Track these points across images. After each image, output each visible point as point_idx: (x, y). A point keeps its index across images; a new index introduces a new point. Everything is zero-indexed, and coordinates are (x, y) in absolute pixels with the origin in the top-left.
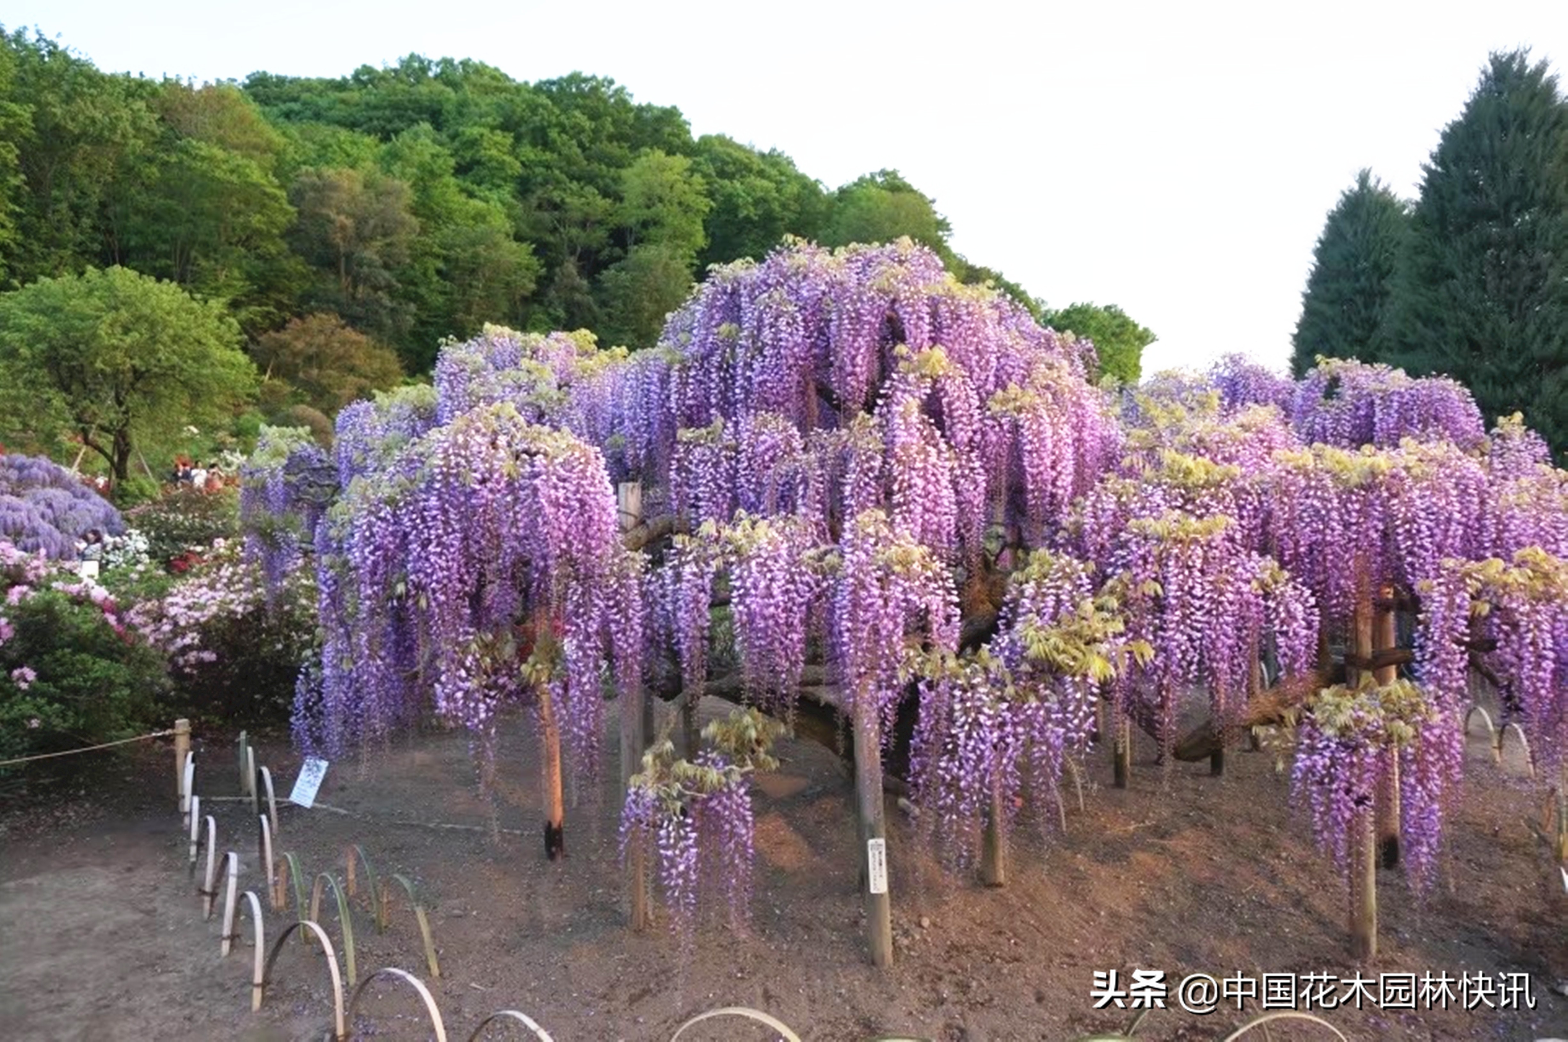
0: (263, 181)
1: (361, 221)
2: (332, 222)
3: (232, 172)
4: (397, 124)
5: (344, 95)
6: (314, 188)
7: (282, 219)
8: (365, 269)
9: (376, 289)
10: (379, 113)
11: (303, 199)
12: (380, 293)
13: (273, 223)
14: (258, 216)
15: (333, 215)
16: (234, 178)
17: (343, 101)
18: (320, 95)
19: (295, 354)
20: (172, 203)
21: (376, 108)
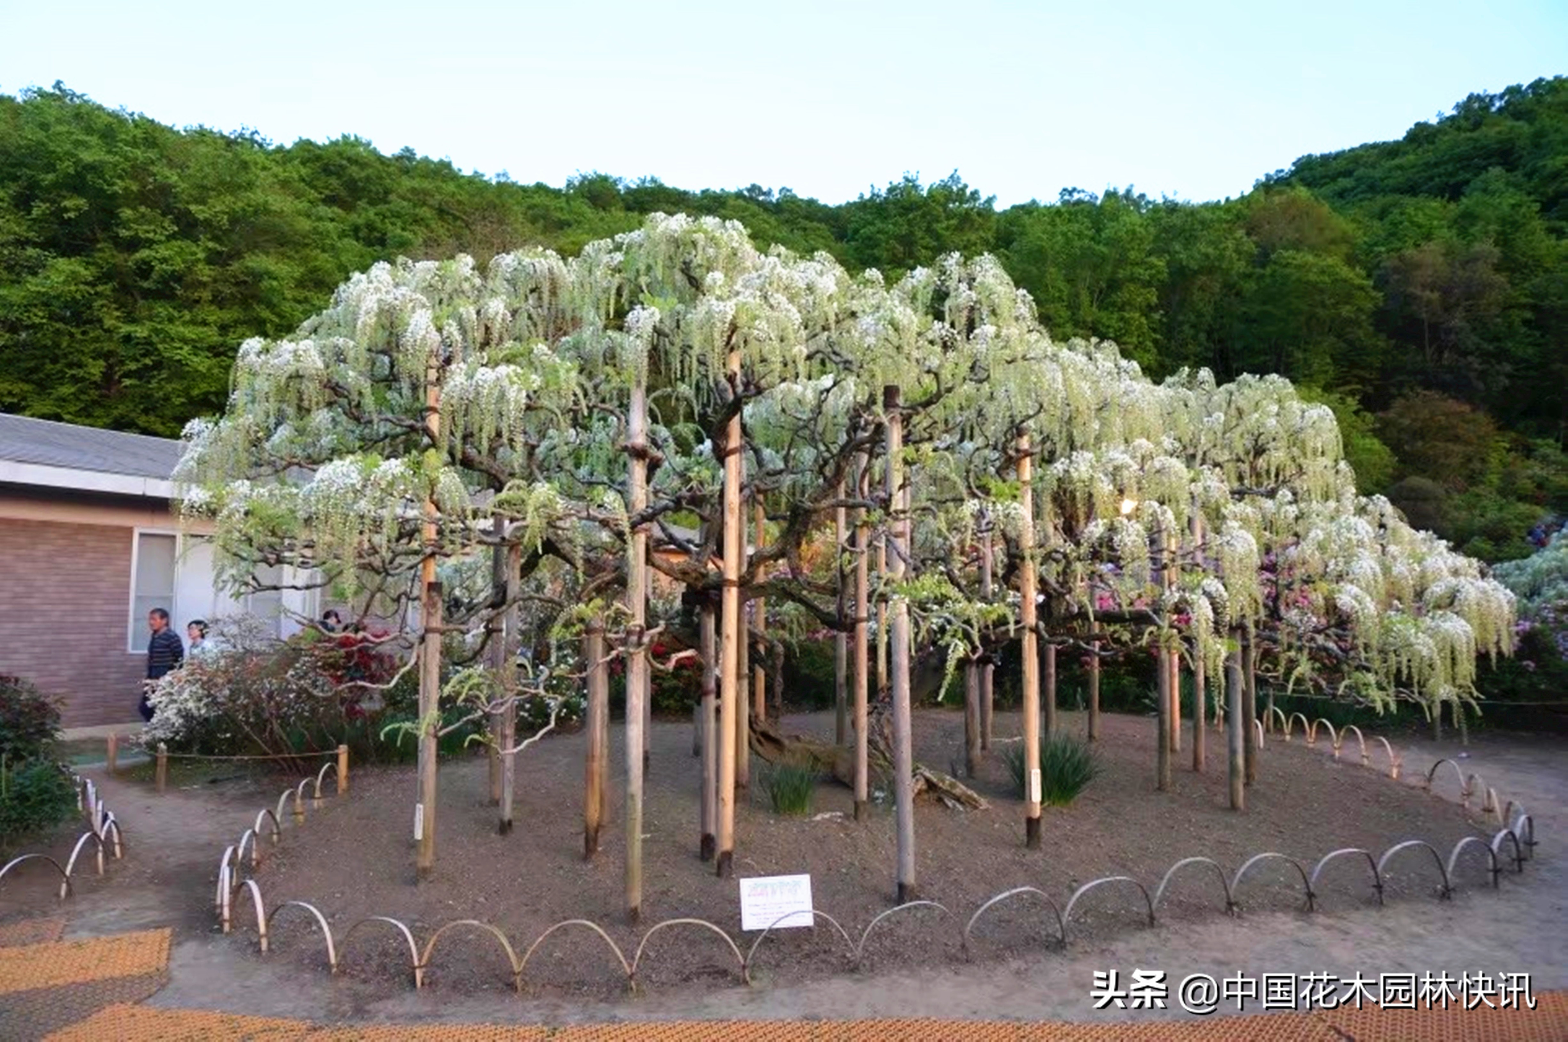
0: (1351, 275)
1: (1446, 292)
2: (1416, 298)
3: (1323, 272)
4: (1462, 176)
5: (1397, 161)
6: (1396, 270)
7: (1369, 306)
8: (1453, 337)
9: (1465, 354)
10: (1441, 170)
11: (1387, 282)
12: (1470, 358)
13: (1360, 309)
14: (1348, 307)
15: (1418, 292)
16: (1326, 279)
17: (1400, 167)
18: (1373, 166)
19: (1401, 430)
20: (1268, 308)
21: (1436, 165)
